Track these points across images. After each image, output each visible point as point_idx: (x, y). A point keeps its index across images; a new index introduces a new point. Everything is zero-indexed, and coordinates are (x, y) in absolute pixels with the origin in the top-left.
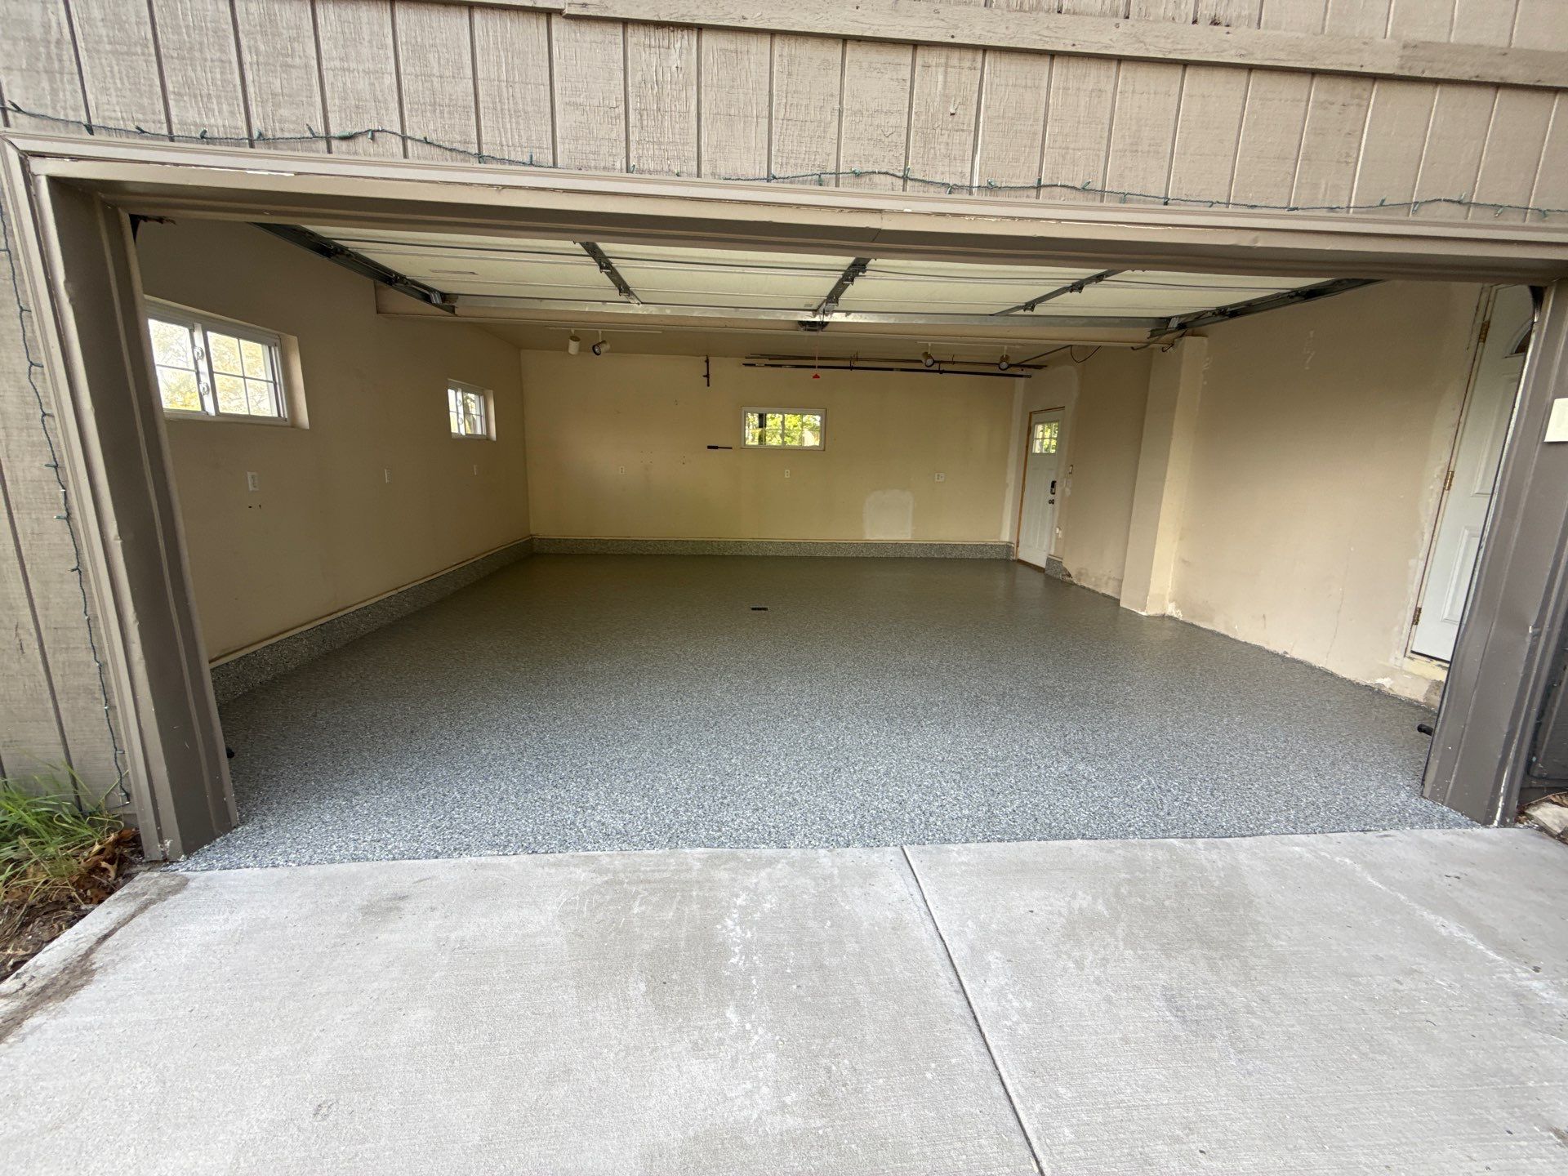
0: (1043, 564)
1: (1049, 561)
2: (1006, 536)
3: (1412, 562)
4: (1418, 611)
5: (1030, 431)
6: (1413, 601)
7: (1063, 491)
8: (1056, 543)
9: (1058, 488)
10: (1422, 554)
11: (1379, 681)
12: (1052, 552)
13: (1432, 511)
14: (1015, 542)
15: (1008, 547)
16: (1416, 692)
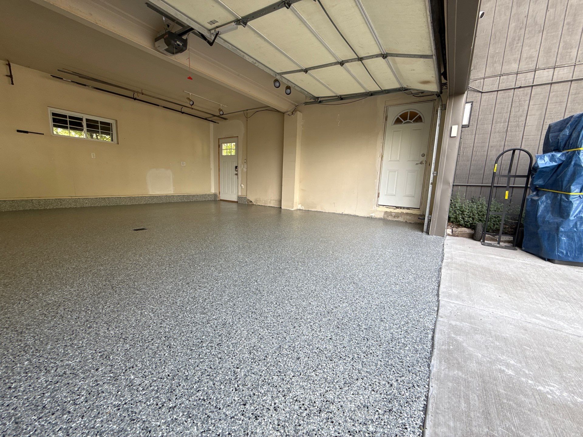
0: (236, 200)
1: (239, 197)
2: (213, 191)
3: (376, 181)
4: (379, 194)
5: (220, 146)
6: (377, 191)
7: (242, 170)
8: (241, 191)
9: (239, 169)
10: (378, 178)
11: (371, 215)
12: (240, 194)
13: (379, 166)
14: (218, 192)
15: (215, 195)
16: (381, 215)
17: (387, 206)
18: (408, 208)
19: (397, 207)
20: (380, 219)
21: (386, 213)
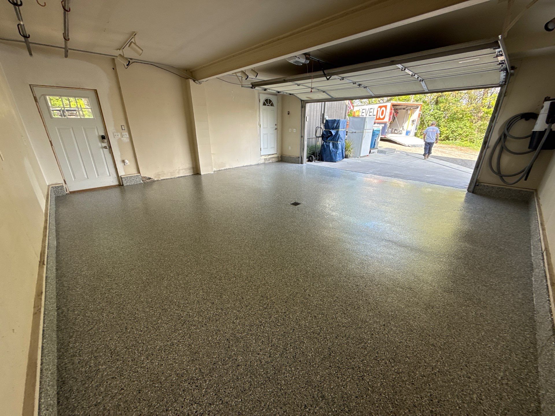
1: (124, 179)
6: (260, 147)
9: (111, 138)
10: (259, 139)
12: (123, 173)
14: (63, 182)
15: (56, 188)
16: (262, 161)
17: (265, 155)
18: (273, 154)
19: (269, 155)
20: (262, 164)
21: (265, 159)
